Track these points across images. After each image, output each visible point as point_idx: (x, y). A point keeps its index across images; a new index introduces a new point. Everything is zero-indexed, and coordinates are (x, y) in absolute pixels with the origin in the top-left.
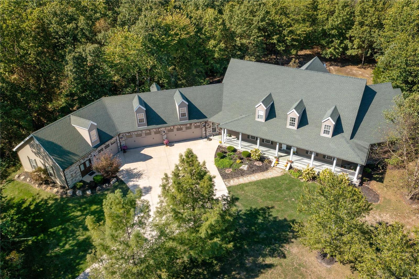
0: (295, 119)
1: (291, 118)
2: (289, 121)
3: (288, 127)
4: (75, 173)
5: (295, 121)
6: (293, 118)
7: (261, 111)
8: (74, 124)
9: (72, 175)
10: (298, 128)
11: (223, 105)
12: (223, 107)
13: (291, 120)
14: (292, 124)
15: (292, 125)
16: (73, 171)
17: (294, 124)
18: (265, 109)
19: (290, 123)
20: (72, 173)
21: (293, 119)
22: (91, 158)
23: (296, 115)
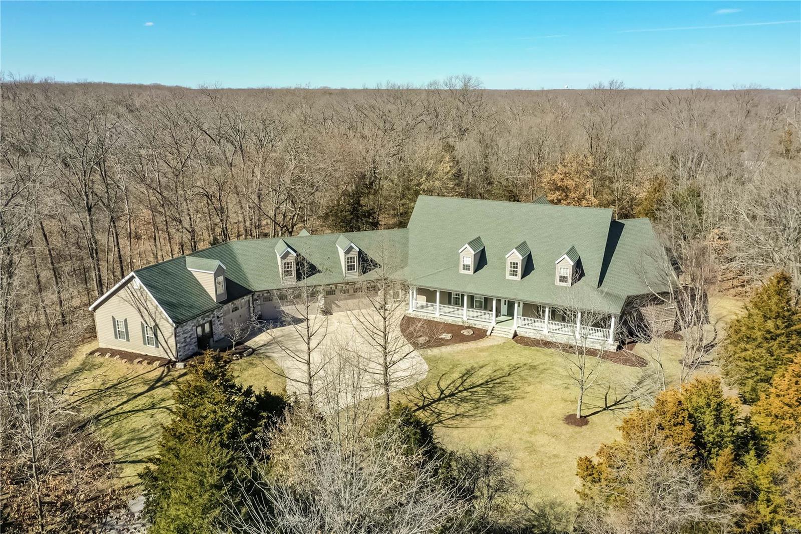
0: (517, 264)
1: (511, 263)
2: (508, 269)
3: (509, 277)
4: (190, 337)
5: (517, 268)
6: (514, 263)
7: (468, 257)
8: (191, 268)
9: (185, 338)
10: (522, 278)
11: (410, 257)
12: (409, 261)
13: (511, 267)
14: (514, 273)
15: (513, 275)
16: (186, 333)
17: (516, 271)
18: (473, 253)
19: (511, 271)
20: (186, 335)
21: (514, 265)
22: (213, 320)
23: (517, 257)
